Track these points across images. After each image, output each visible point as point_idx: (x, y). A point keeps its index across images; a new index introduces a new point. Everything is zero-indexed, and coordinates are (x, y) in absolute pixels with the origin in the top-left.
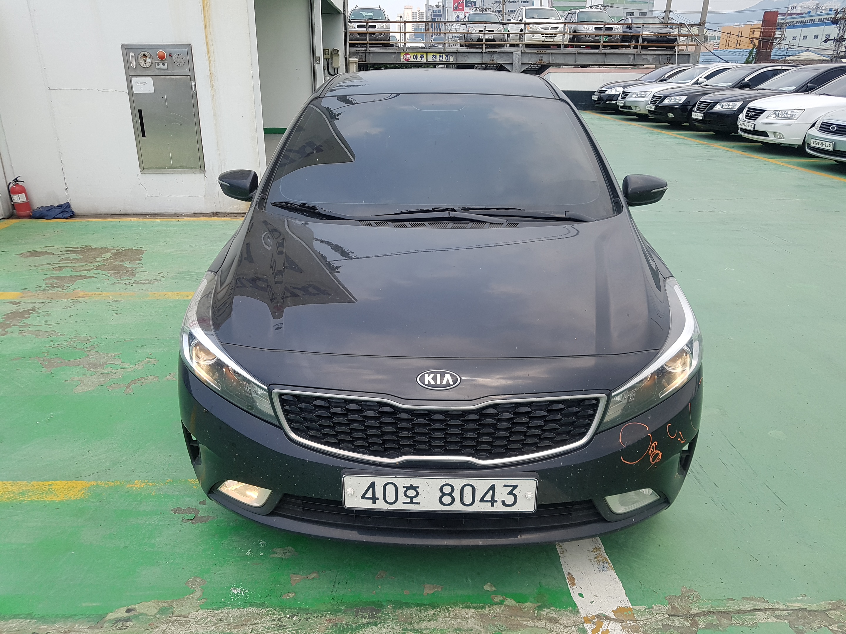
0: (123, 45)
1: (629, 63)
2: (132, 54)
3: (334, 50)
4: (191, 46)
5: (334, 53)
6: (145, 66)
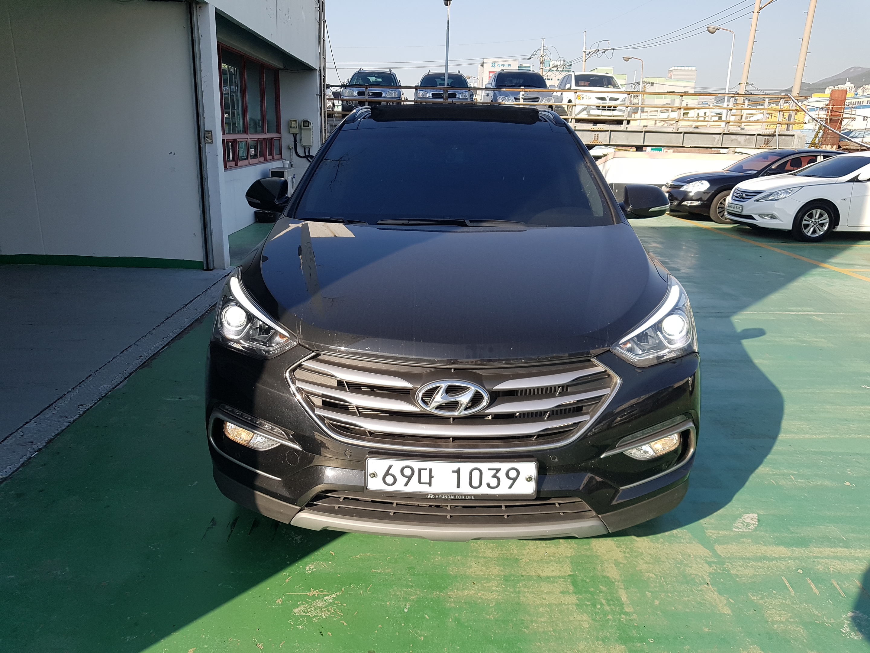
3: (304, 122)
5: (304, 126)
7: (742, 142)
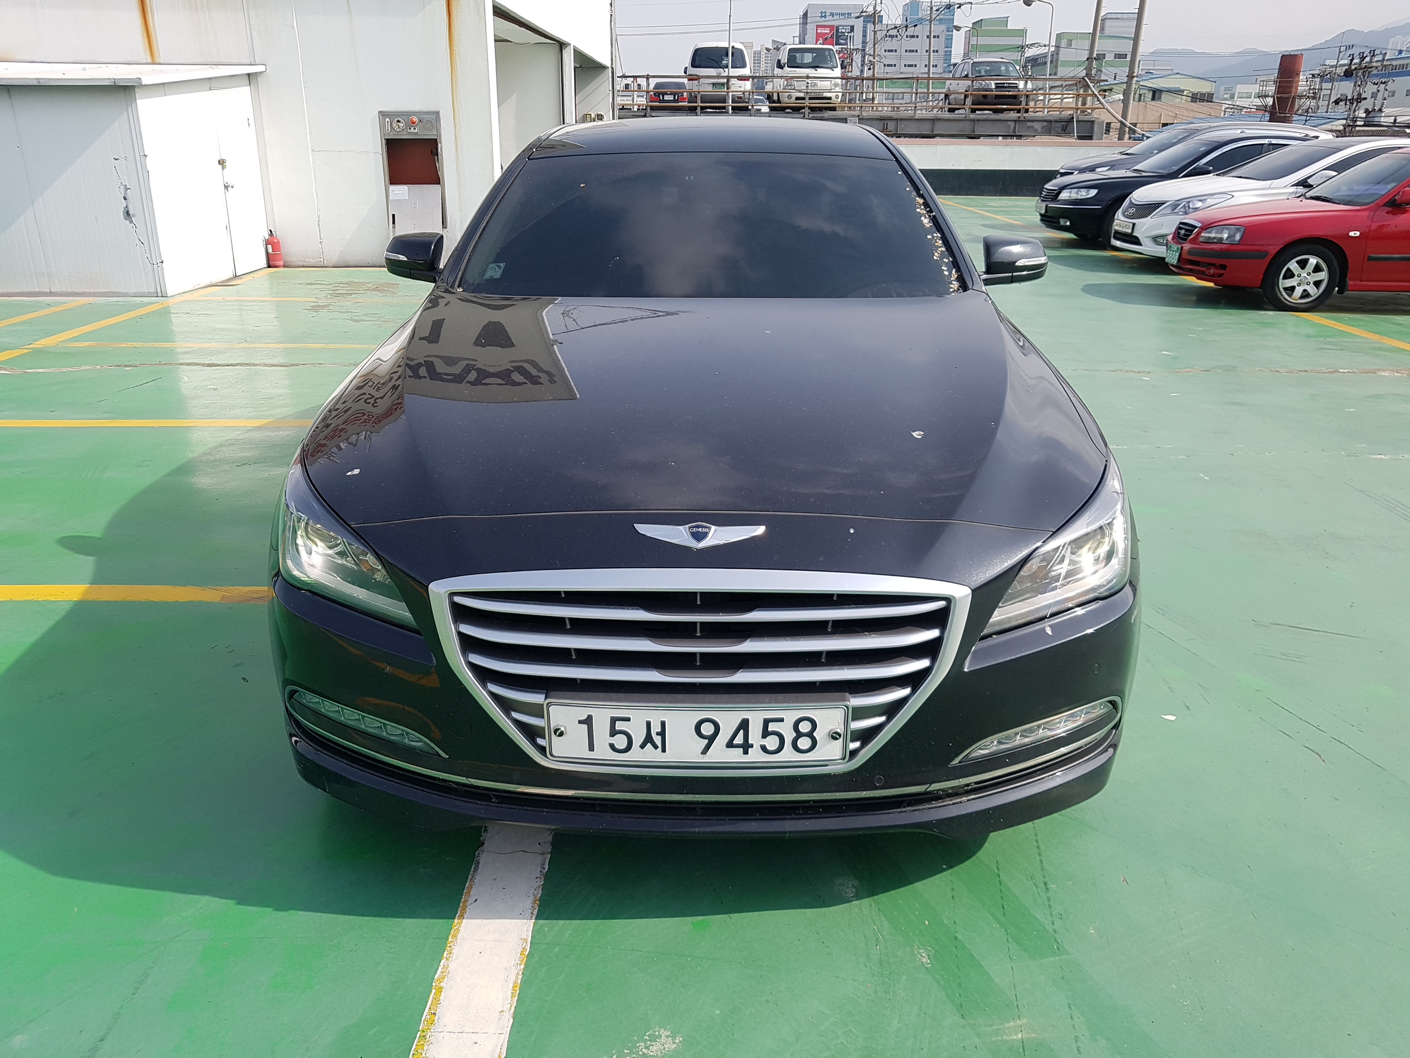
0: (380, 112)
1: (1008, 133)
2: (387, 120)
3: (598, 115)
4: (438, 113)
5: (598, 119)
6: (398, 130)
7: (1039, 129)
